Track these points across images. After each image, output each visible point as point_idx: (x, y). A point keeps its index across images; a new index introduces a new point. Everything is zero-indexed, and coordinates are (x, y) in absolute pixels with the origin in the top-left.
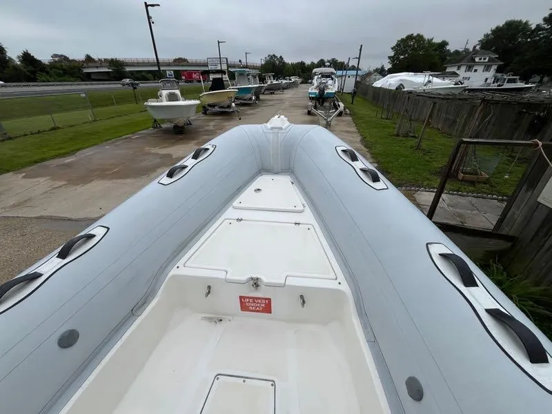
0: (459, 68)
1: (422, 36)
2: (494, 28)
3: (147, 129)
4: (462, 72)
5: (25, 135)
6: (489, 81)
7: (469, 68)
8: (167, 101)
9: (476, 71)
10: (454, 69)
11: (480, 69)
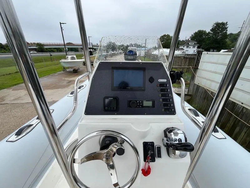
0: (184, 47)
1: (169, 35)
2: (194, 32)
3: (60, 71)
4: (185, 48)
5: (4, 75)
6: (195, 52)
7: (188, 47)
8: (70, 60)
9: (190, 48)
10: (182, 47)
11: (191, 47)
